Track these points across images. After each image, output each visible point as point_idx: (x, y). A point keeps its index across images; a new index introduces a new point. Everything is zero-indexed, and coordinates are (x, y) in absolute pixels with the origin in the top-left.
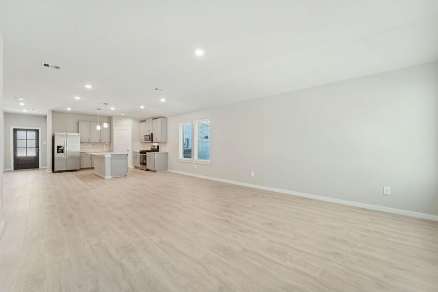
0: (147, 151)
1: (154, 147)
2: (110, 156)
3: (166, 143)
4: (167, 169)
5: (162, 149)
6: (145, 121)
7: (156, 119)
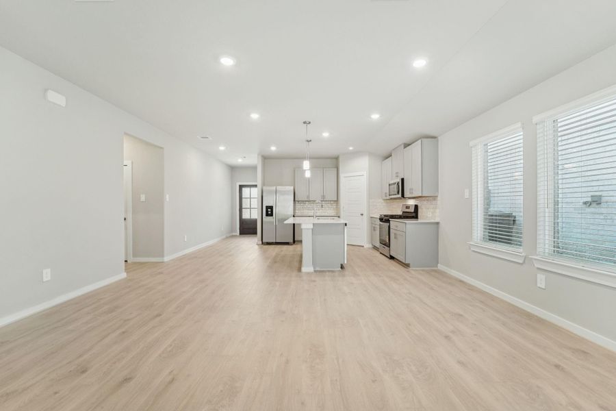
0: (393, 217)
1: (408, 207)
2: (312, 227)
3: (435, 198)
4: (438, 263)
5: (426, 214)
6: (390, 156)
7: (409, 145)
